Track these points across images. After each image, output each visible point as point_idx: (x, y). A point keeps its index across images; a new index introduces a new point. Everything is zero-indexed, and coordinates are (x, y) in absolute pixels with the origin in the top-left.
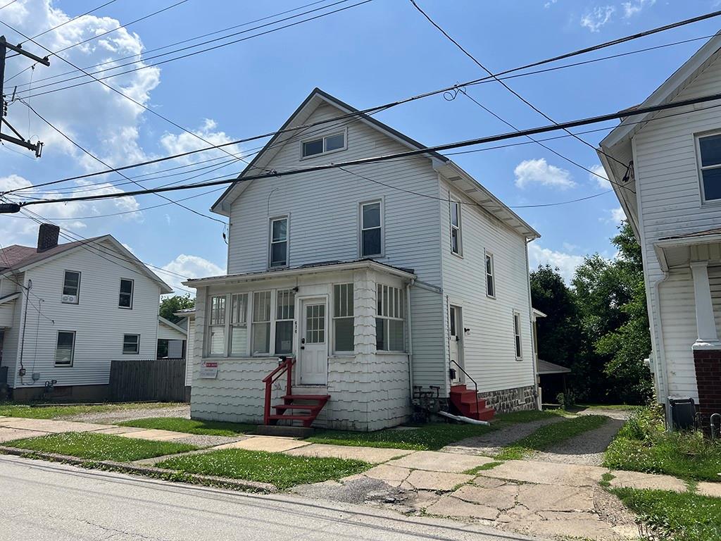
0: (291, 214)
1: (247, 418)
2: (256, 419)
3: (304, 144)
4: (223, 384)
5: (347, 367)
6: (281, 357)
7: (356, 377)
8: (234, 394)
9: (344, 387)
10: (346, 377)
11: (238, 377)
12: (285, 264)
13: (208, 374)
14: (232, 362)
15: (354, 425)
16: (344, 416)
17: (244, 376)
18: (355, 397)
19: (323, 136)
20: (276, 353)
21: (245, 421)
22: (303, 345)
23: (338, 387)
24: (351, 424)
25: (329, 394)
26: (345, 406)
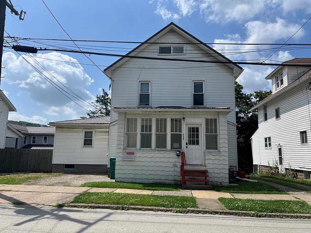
0: (152, 80)
1: (155, 181)
2: (161, 181)
3: (160, 47)
4: (139, 163)
5: (217, 157)
6: (178, 151)
7: (222, 162)
8: (146, 168)
9: (215, 166)
10: (216, 162)
11: (150, 160)
12: (148, 105)
13: (128, 158)
14: (144, 152)
15: (221, 184)
16: (216, 180)
17: (153, 159)
18: (221, 171)
19: (172, 46)
20: (171, 149)
21: (154, 183)
22: (187, 146)
23: (211, 166)
24: (220, 183)
25: (207, 169)
26: (216, 175)
